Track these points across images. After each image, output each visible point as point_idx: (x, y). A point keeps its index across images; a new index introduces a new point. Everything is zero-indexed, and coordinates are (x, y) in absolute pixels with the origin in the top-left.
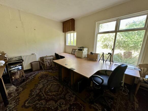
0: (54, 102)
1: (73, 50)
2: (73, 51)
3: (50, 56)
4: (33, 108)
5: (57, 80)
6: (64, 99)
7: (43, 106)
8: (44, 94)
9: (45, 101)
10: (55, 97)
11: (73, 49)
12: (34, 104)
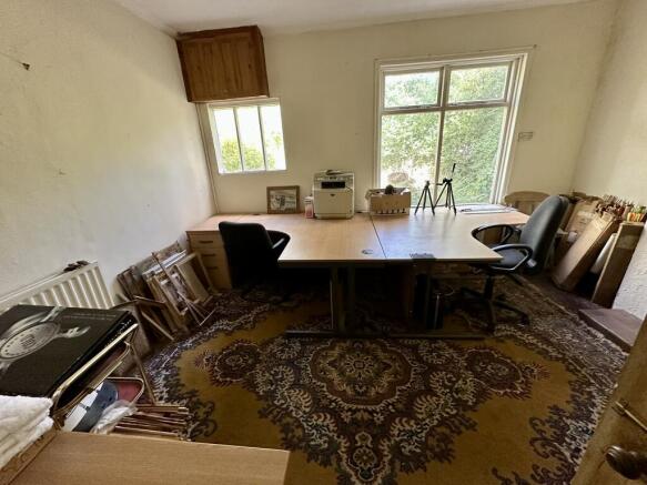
0: (428, 397)
1: (272, 193)
2: (273, 200)
3: (168, 253)
4: (407, 469)
5: (319, 338)
6: (433, 368)
7: (423, 434)
8: (362, 407)
9: (404, 420)
10: (409, 385)
11: (269, 189)
12: (386, 459)
